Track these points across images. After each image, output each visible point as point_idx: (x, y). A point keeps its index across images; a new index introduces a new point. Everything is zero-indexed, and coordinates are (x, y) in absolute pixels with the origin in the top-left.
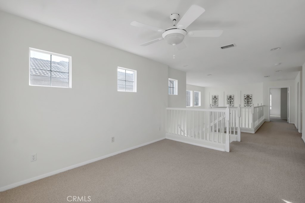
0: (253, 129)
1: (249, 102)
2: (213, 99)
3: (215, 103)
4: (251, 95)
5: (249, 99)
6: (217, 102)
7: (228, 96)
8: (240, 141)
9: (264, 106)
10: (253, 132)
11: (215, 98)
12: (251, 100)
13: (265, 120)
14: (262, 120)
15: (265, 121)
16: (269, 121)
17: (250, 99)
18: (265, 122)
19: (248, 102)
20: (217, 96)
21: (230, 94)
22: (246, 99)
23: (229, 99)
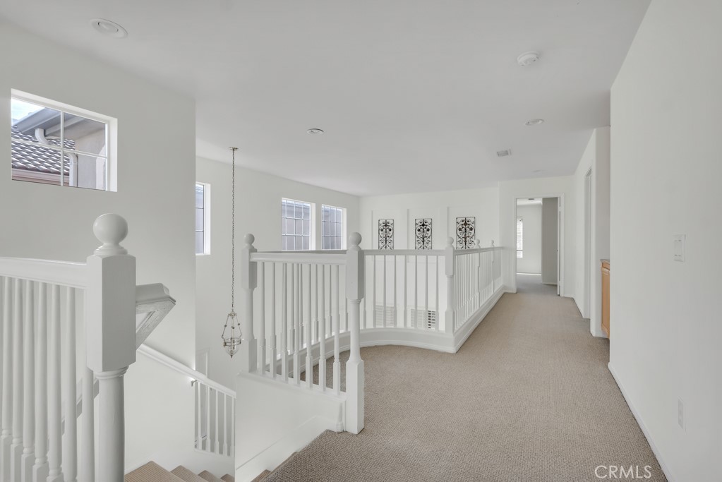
0: (451, 336)
1: (468, 239)
2: (382, 230)
3: (386, 241)
4: (472, 220)
5: (468, 229)
6: (391, 239)
7: (417, 222)
8: (355, 431)
9: (502, 248)
10: (451, 349)
11: (386, 227)
12: (473, 232)
13: (504, 287)
14: (495, 290)
15: (504, 291)
16: (515, 292)
17: (471, 229)
18: (505, 293)
19: (465, 238)
20: (391, 222)
21: (421, 216)
22: (460, 230)
23: (419, 230)
